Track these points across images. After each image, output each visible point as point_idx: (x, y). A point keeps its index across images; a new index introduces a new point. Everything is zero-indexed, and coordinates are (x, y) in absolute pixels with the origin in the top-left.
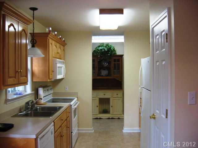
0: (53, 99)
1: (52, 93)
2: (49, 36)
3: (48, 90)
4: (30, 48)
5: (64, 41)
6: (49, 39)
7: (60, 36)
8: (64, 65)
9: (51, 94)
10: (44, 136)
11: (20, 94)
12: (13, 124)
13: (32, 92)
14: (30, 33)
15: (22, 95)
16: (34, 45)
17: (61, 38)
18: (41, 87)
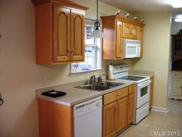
0: (129, 76)
1: (128, 71)
2: (116, 18)
3: (121, 68)
4: (94, 31)
5: (142, 22)
6: (116, 21)
7: (136, 18)
8: (138, 45)
9: (126, 71)
10: (83, 106)
11: (87, 70)
12: (66, 93)
13: (102, 69)
14: (101, 17)
15: (89, 71)
16: (98, 28)
17: (136, 19)
18: (111, 64)
